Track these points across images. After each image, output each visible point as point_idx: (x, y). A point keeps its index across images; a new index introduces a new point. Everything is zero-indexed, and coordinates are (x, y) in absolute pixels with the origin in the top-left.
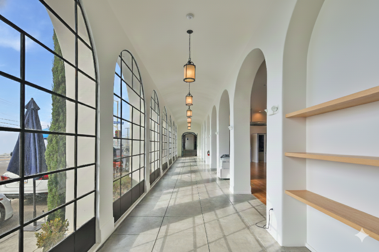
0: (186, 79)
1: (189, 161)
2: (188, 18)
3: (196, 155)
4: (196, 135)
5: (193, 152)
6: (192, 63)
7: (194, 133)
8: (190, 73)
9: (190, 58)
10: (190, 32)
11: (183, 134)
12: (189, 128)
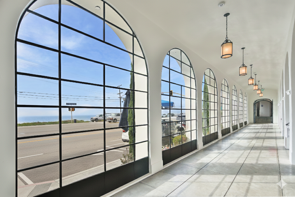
0: (223, 56)
1: (260, 127)
2: (220, 6)
3: (272, 122)
4: (272, 101)
5: (269, 119)
6: (229, 41)
7: (270, 99)
8: (227, 50)
9: (227, 37)
10: (227, 15)
11: (255, 101)
12: (260, 95)
